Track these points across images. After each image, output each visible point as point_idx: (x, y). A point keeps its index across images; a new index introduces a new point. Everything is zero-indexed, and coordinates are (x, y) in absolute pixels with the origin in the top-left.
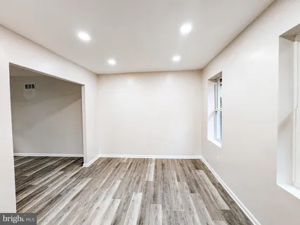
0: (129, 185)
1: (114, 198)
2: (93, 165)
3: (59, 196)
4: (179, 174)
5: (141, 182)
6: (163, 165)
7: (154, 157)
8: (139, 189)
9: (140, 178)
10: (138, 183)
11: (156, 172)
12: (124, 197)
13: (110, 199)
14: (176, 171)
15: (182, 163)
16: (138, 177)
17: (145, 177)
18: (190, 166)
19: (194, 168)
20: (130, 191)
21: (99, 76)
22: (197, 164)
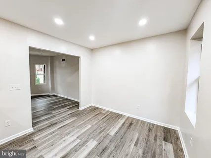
0: (93, 132)
1: (78, 137)
2: (84, 110)
3: (56, 123)
4: (141, 138)
5: (103, 133)
6: (131, 124)
7: (128, 115)
8: (97, 138)
9: (104, 129)
10: (100, 133)
11: (120, 129)
12: (84, 140)
13: (75, 137)
14: (140, 134)
15: (151, 128)
16: (104, 128)
17: (108, 130)
18: (159, 134)
19: (162, 138)
20: (90, 137)
21: (92, 50)
22: (169, 135)
